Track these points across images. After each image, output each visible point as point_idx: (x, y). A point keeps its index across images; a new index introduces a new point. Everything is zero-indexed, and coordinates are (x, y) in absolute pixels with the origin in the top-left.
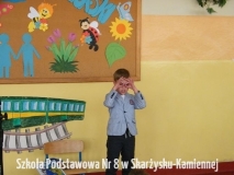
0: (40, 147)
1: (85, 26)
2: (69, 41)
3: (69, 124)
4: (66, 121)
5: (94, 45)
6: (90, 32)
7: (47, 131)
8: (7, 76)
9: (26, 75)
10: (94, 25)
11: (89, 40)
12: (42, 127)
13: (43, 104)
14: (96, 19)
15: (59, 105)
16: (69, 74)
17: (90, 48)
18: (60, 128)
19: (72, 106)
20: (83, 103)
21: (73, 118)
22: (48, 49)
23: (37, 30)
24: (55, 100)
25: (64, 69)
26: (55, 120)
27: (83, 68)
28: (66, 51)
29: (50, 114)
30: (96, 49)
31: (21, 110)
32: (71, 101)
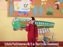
1: (56, 3)
2: (51, 7)
3: (50, 29)
4: (49, 28)
5: (58, 8)
6: (57, 5)
7: (44, 30)
8: (35, 16)
9: (40, 16)
10: (58, 3)
12: (43, 29)
13: (44, 23)
14: (59, 1)
15: (48, 23)
16: (51, 16)
17: (57, 9)
18: (48, 29)
19: (51, 24)
20: (54, 23)
21: (51, 27)
22: (46, 9)
23: (43, 4)
24: (47, 22)
25: (50, 14)
26: (46, 27)
27: (54, 14)
29: (45, 26)
30: (58, 9)
31: (38, 24)
32: (51, 23)
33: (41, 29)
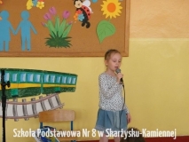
0: (35, 116)
2: (63, 19)
3: (62, 96)
4: (59, 92)
5: (86, 23)
6: (83, 10)
7: (41, 101)
8: (7, 49)
9: (23, 49)
11: (82, 17)
12: (37, 98)
13: (38, 76)
15: (53, 77)
16: (63, 49)
17: (83, 25)
18: (53, 99)
19: (65, 79)
20: (76, 76)
21: (65, 90)
22: (44, 26)
23: (34, 8)
24: (49, 72)
25: (58, 44)
26: (48, 91)
27: (75, 44)
28: (60, 27)
29: (45, 86)
30: (88, 26)
31: (19, 81)
32: (64, 74)
33: (28, 99)
